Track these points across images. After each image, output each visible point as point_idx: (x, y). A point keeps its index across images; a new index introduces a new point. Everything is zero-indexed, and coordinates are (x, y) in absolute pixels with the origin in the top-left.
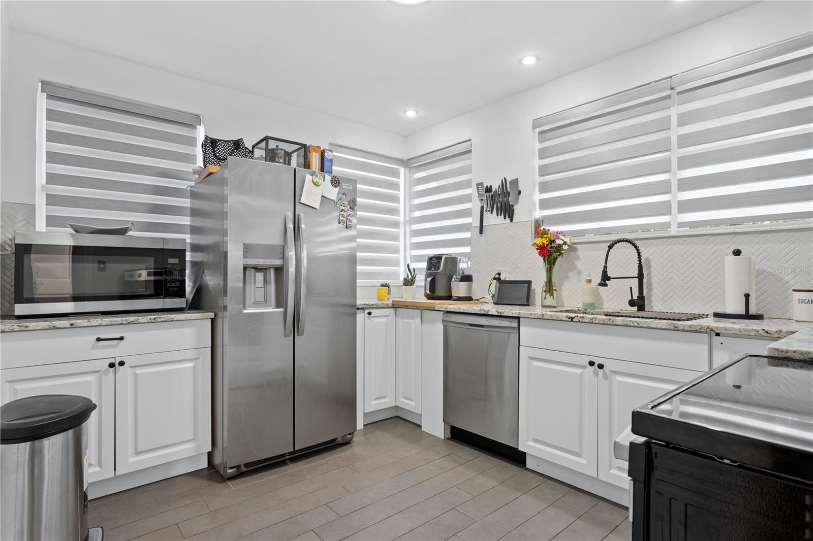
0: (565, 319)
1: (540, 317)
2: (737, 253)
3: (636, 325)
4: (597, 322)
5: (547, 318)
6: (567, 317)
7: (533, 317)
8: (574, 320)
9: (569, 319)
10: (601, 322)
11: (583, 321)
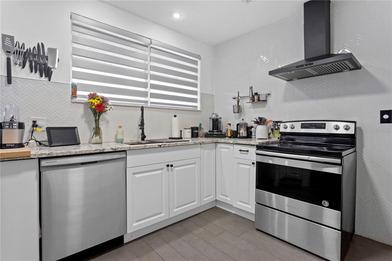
0: (157, 146)
1: (144, 148)
2: (175, 116)
3: (185, 144)
4: (171, 146)
5: (148, 148)
6: (158, 145)
7: (139, 148)
8: (161, 146)
9: (159, 146)
10: (173, 146)
11: (166, 146)
